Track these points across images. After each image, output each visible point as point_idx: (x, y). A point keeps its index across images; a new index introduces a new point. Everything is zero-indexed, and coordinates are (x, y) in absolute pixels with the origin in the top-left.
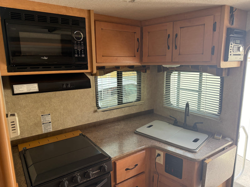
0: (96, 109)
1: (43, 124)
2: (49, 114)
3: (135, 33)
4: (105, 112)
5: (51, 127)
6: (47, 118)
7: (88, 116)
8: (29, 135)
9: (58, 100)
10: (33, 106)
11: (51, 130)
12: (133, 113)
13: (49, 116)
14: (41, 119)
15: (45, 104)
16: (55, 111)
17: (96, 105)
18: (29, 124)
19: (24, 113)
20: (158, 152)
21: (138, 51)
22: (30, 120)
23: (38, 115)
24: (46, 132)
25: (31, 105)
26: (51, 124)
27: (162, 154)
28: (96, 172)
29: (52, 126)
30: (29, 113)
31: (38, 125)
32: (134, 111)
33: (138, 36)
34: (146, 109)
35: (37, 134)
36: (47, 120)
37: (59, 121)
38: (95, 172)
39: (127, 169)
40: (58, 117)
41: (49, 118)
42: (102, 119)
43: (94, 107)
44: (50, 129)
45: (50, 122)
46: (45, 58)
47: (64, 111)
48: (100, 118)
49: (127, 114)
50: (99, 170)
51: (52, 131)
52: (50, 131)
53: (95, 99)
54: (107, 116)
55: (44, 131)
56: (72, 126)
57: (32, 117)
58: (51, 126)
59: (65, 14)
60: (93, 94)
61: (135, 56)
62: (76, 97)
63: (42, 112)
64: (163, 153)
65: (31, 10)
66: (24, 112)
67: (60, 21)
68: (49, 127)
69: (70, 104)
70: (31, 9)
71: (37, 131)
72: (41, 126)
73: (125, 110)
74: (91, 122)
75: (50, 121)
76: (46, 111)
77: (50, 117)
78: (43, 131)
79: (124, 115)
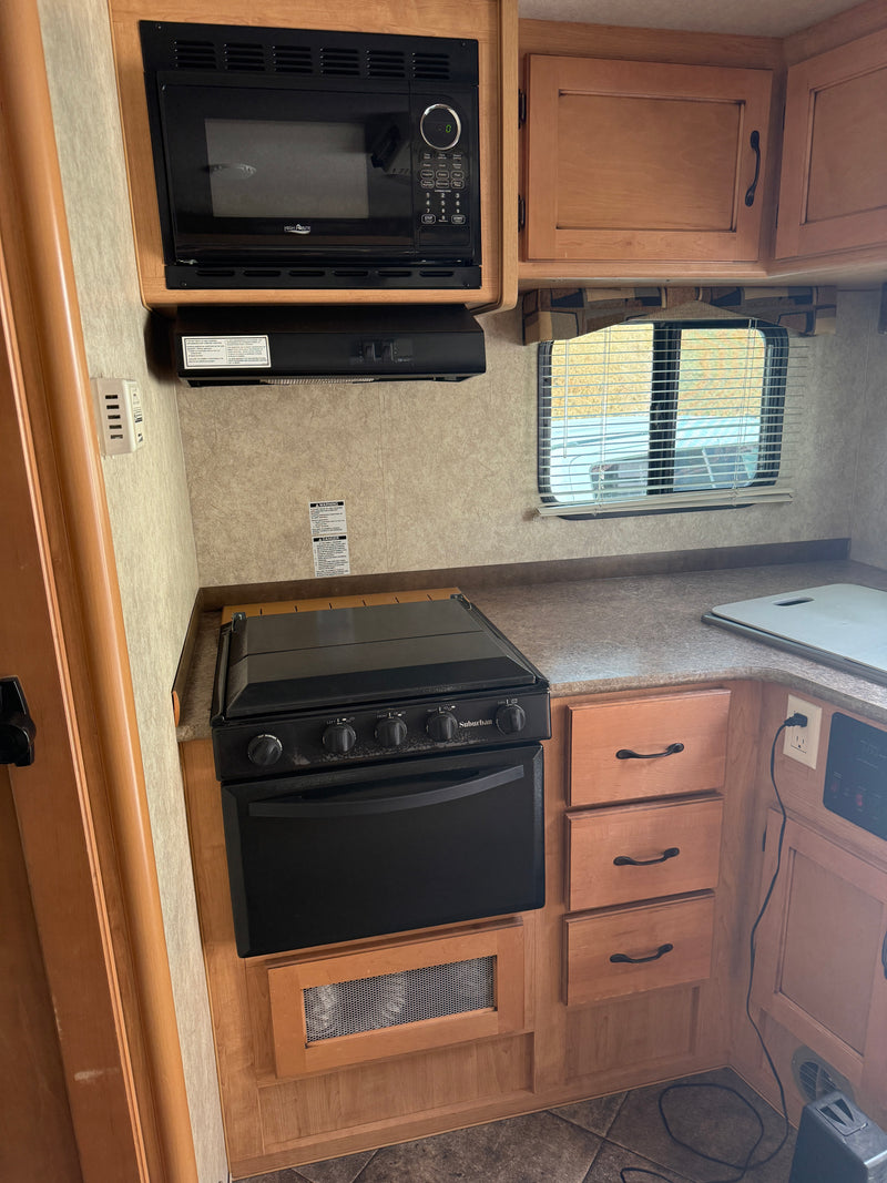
0: (534, 506)
1: (316, 540)
2: (341, 504)
3: (740, 103)
4: (580, 524)
5: (347, 559)
6: (330, 518)
7: (496, 533)
8: (264, 576)
9: (377, 449)
10: (280, 463)
11: (346, 570)
12: (726, 544)
13: (339, 511)
14: (307, 518)
15: (323, 459)
16: (362, 495)
17: (534, 486)
18: (264, 532)
19: (248, 485)
20: (796, 705)
21: (749, 201)
22: (268, 516)
23: (297, 503)
24: (327, 574)
25: (273, 458)
26: (346, 547)
27: (815, 714)
28: (475, 724)
29: (350, 555)
30: (267, 488)
31: (295, 540)
32: (731, 533)
33: (757, 117)
34: (805, 537)
35: (293, 579)
36: (331, 525)
37: (378, 537)
38: (469, 724)
39: (624, 755)
40: (375, 519)
41: (338, 521)
42: (559, 553)
43: (527, 492)
44: (342, 565)
45: (344, 538)
46: (302, 230)
47: (398, 497)
48: (551, 546)
49: (690, 547)
50: (489, 722)
51: (348, 573)
52: (339, 570)
53: (535, 458)
54: (587, 543)
55: (319, 572)
56: (428, 568)
57: (275, 504)
58: (346, 553)
59: (387, 32)
60: (527, 434)
61: (733, 230)
62: (448, 440)
63: (314, 491)
64: (819, 711)
65: (251, 24)
66: (249, 480)
67: (365, 64)
68: (337, 557)
69: (423, 471)
70: (250, 20)
71: (293, 565)
72: (309, 548)
73: (681, 524)
74: (512, 561)
75: (344, 532)
76: (327, 487)
77: (343, 517)
78: (317, 568)
79: (673, 549)
